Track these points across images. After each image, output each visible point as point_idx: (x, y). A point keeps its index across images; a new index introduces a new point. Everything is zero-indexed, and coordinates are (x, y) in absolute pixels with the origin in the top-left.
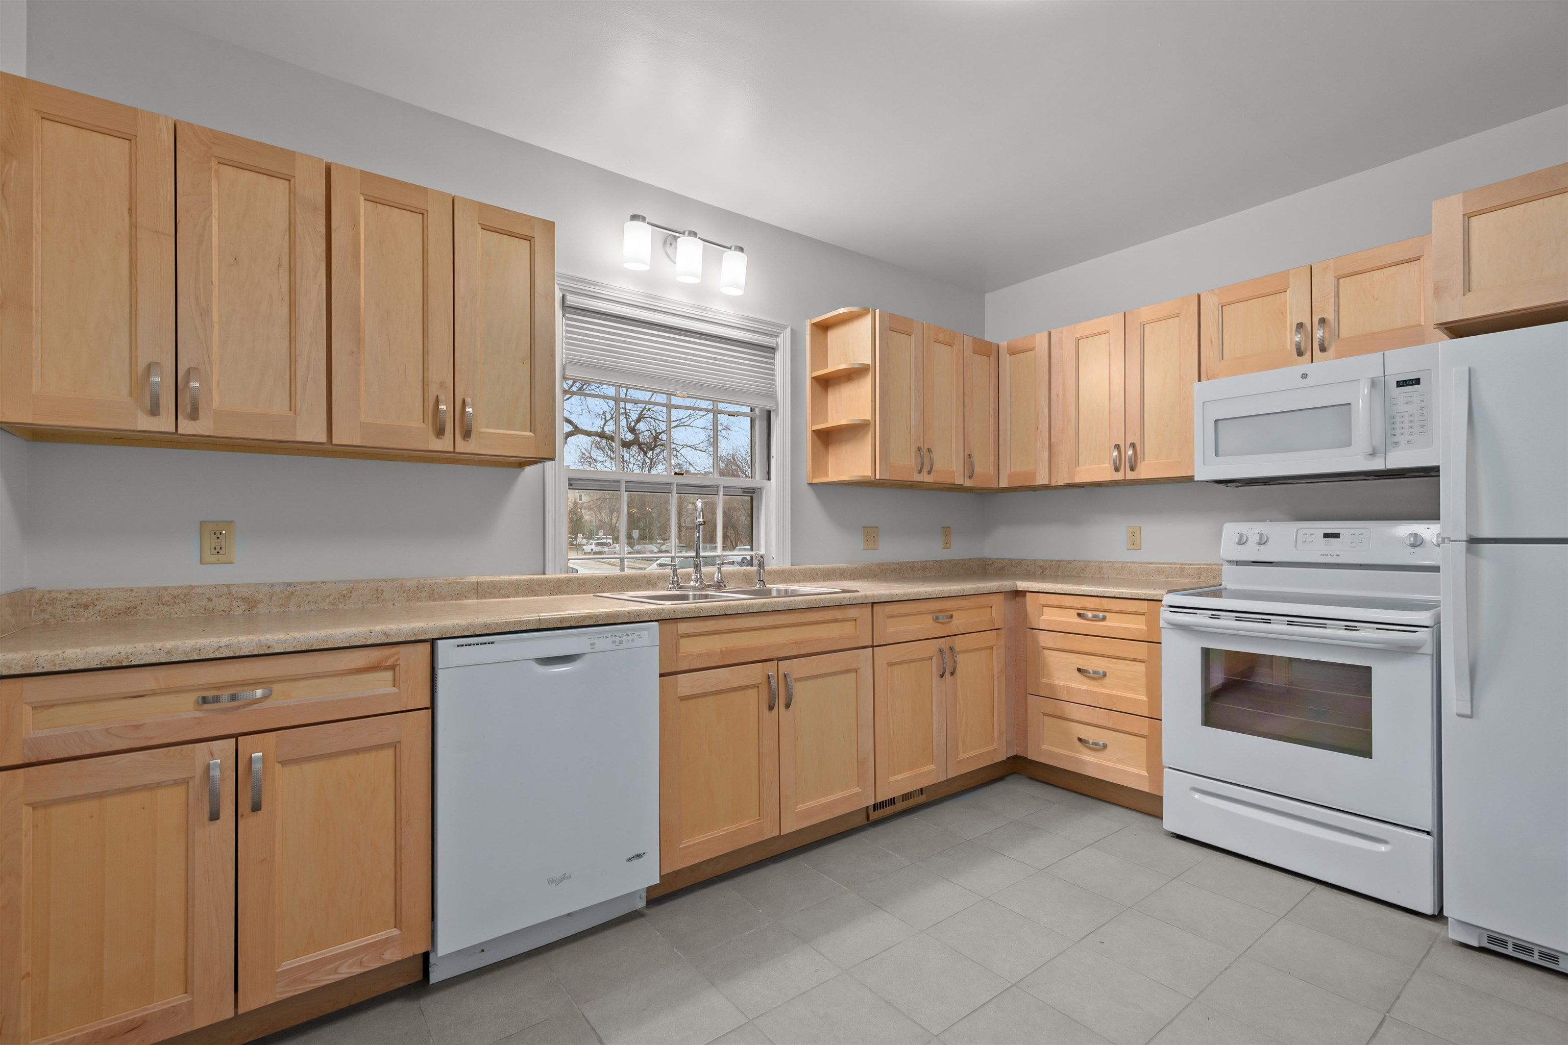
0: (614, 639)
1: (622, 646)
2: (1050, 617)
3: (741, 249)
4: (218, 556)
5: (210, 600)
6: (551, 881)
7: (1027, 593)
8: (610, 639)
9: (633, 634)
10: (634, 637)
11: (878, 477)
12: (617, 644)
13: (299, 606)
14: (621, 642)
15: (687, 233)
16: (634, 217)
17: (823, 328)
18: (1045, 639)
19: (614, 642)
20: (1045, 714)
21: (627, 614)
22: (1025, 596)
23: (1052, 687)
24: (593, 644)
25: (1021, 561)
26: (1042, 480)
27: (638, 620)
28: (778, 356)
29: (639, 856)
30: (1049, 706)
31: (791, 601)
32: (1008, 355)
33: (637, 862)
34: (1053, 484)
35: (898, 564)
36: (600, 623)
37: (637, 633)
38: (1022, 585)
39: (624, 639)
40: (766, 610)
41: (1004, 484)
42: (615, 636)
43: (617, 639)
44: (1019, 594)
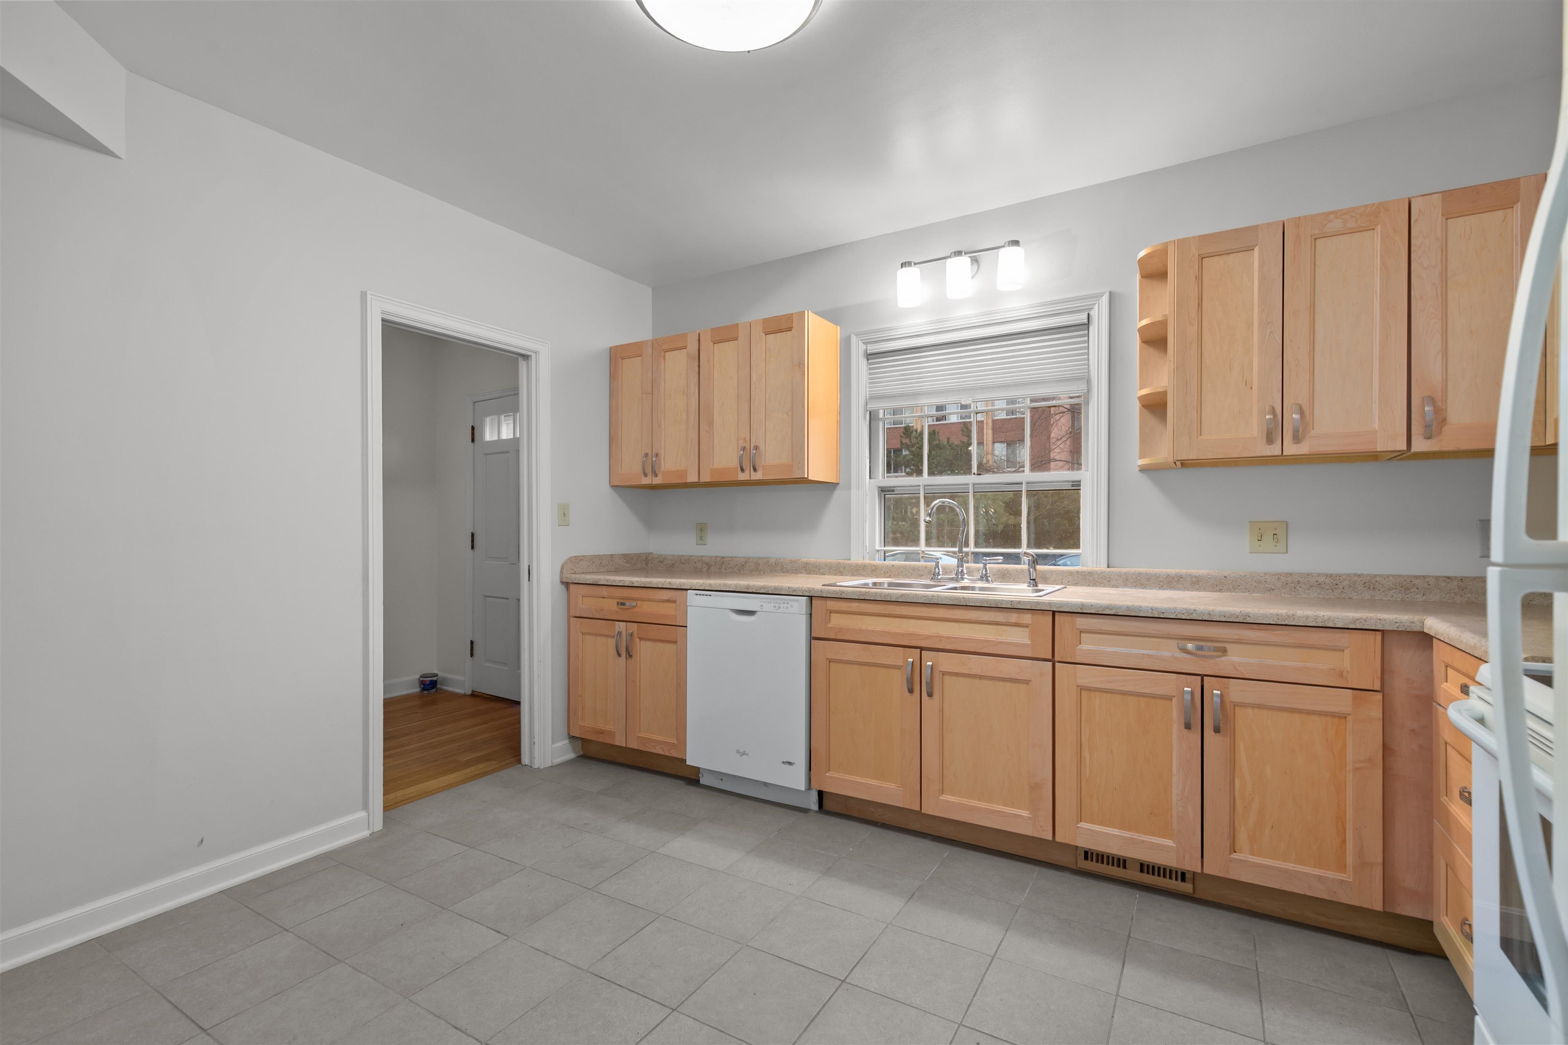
0: (775, 605)
1: (780, 611)
3: (1016, 243)
4: (701, 541)
5: (696, 563)
6: (738, 752)
7: (1433, 639)
8: (773, 605)
9: (787, 603)
10: (788, 605)
12: (777, 608)
13: (726, 570)
14: (779, 607)
16: (903, 265)
19: (775, 607)
21: (787, 589)
22: (1433, 643)
23: (1448, 814)
24: (762, 606)
27: (795, 594)
29: (790, 763)
31: (933, 596)
33: (787, 766)
36: (770, 592)
37: (790, 603)
38: (1429, 624)
39: (782, 605)
40: (904, 601)
42: (776, 603)
43: (777, 605)
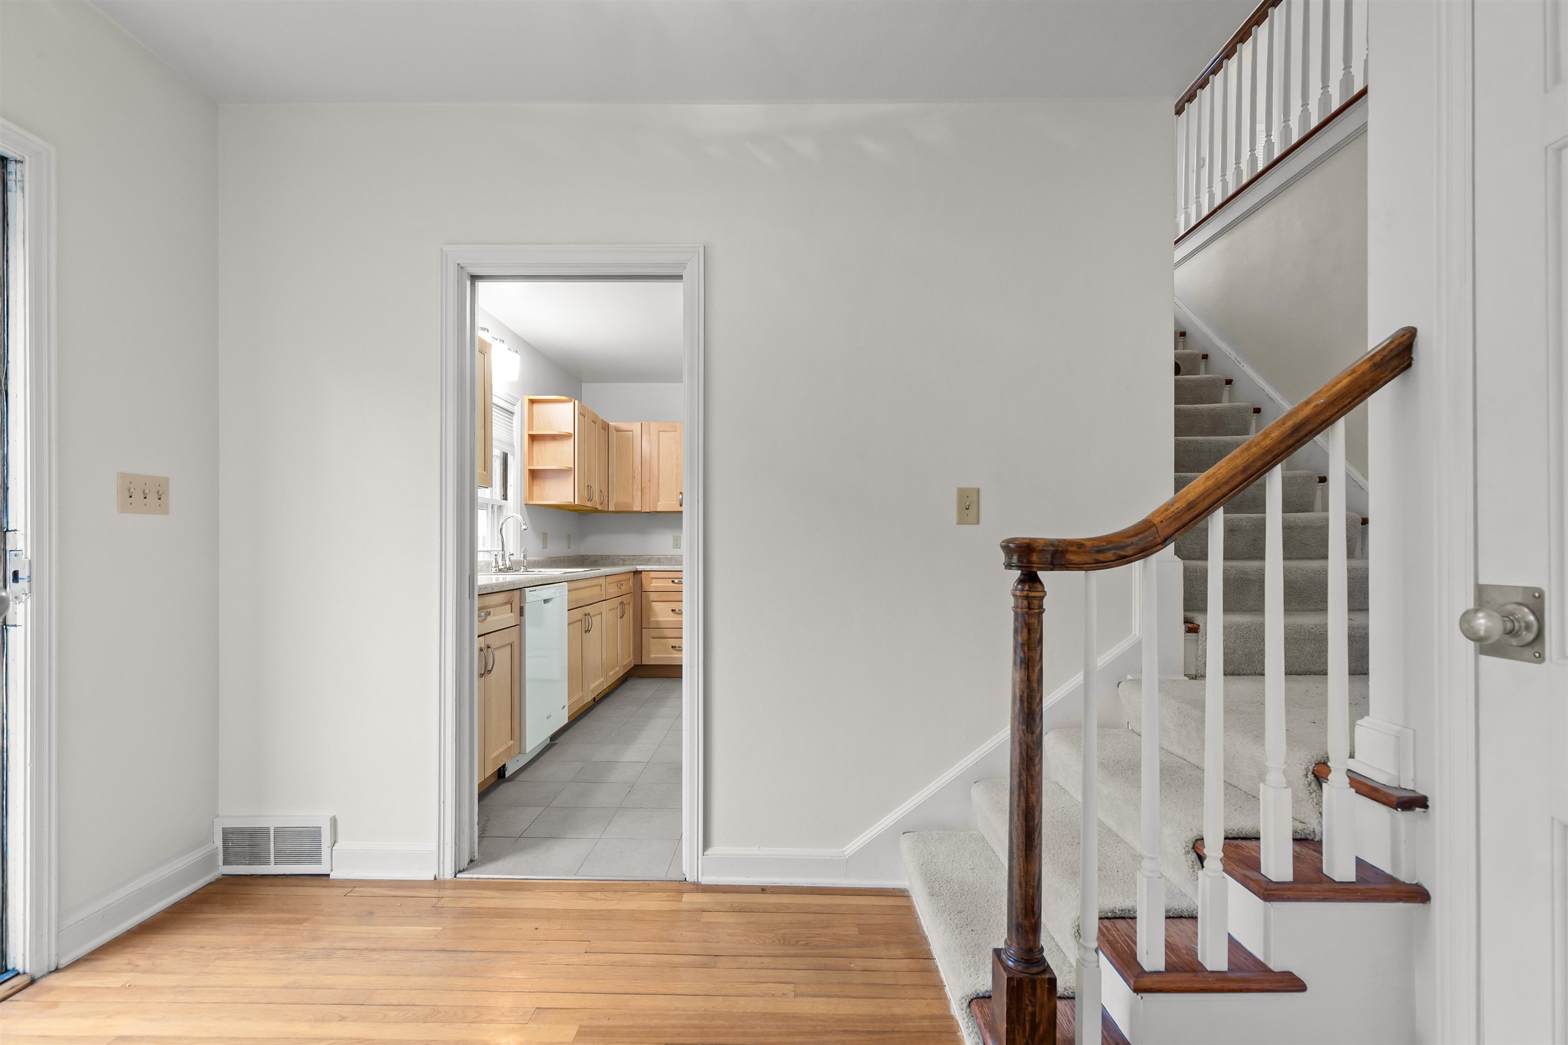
2: (655, 584)
7: (643, 572)
11: (576, 503)
15: (498, 340)
17: (532, 402)
18: (653, 596)
20: (652, 638)
22: (642, 573)
23: (657, 622)
25: (609, 556)
26: (637, 508)
27: (563, 581)
28: (515, 418)
30: (655, 633)
32: (615, 431)
34: (643, 511)
35: (555, 557)
36: (555, 582)
38: (640, 568)
41: (611, 508)
44: (637, 573)
